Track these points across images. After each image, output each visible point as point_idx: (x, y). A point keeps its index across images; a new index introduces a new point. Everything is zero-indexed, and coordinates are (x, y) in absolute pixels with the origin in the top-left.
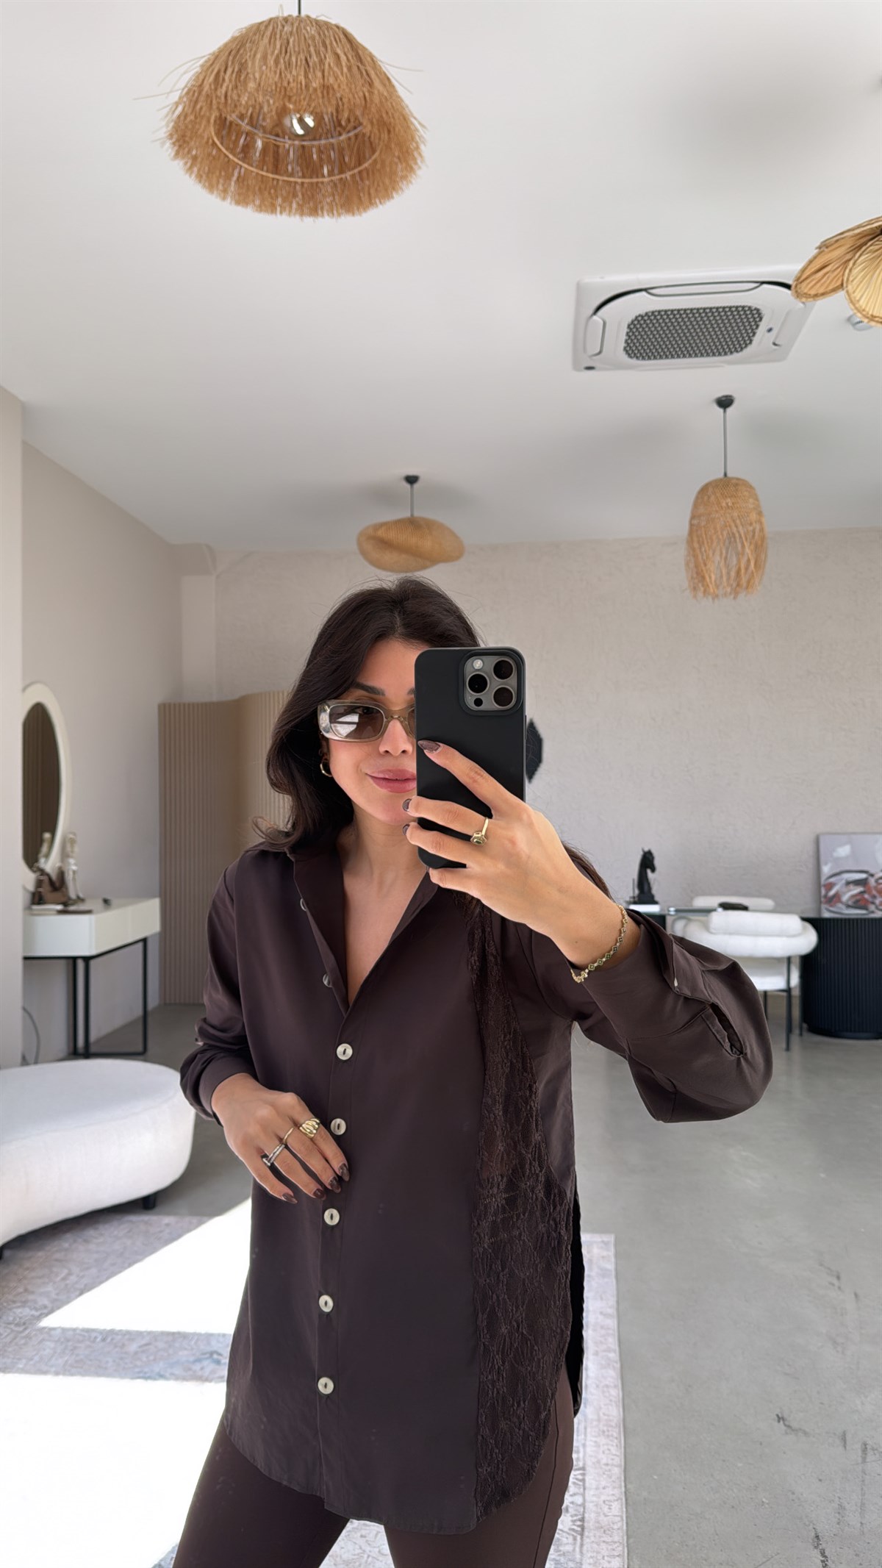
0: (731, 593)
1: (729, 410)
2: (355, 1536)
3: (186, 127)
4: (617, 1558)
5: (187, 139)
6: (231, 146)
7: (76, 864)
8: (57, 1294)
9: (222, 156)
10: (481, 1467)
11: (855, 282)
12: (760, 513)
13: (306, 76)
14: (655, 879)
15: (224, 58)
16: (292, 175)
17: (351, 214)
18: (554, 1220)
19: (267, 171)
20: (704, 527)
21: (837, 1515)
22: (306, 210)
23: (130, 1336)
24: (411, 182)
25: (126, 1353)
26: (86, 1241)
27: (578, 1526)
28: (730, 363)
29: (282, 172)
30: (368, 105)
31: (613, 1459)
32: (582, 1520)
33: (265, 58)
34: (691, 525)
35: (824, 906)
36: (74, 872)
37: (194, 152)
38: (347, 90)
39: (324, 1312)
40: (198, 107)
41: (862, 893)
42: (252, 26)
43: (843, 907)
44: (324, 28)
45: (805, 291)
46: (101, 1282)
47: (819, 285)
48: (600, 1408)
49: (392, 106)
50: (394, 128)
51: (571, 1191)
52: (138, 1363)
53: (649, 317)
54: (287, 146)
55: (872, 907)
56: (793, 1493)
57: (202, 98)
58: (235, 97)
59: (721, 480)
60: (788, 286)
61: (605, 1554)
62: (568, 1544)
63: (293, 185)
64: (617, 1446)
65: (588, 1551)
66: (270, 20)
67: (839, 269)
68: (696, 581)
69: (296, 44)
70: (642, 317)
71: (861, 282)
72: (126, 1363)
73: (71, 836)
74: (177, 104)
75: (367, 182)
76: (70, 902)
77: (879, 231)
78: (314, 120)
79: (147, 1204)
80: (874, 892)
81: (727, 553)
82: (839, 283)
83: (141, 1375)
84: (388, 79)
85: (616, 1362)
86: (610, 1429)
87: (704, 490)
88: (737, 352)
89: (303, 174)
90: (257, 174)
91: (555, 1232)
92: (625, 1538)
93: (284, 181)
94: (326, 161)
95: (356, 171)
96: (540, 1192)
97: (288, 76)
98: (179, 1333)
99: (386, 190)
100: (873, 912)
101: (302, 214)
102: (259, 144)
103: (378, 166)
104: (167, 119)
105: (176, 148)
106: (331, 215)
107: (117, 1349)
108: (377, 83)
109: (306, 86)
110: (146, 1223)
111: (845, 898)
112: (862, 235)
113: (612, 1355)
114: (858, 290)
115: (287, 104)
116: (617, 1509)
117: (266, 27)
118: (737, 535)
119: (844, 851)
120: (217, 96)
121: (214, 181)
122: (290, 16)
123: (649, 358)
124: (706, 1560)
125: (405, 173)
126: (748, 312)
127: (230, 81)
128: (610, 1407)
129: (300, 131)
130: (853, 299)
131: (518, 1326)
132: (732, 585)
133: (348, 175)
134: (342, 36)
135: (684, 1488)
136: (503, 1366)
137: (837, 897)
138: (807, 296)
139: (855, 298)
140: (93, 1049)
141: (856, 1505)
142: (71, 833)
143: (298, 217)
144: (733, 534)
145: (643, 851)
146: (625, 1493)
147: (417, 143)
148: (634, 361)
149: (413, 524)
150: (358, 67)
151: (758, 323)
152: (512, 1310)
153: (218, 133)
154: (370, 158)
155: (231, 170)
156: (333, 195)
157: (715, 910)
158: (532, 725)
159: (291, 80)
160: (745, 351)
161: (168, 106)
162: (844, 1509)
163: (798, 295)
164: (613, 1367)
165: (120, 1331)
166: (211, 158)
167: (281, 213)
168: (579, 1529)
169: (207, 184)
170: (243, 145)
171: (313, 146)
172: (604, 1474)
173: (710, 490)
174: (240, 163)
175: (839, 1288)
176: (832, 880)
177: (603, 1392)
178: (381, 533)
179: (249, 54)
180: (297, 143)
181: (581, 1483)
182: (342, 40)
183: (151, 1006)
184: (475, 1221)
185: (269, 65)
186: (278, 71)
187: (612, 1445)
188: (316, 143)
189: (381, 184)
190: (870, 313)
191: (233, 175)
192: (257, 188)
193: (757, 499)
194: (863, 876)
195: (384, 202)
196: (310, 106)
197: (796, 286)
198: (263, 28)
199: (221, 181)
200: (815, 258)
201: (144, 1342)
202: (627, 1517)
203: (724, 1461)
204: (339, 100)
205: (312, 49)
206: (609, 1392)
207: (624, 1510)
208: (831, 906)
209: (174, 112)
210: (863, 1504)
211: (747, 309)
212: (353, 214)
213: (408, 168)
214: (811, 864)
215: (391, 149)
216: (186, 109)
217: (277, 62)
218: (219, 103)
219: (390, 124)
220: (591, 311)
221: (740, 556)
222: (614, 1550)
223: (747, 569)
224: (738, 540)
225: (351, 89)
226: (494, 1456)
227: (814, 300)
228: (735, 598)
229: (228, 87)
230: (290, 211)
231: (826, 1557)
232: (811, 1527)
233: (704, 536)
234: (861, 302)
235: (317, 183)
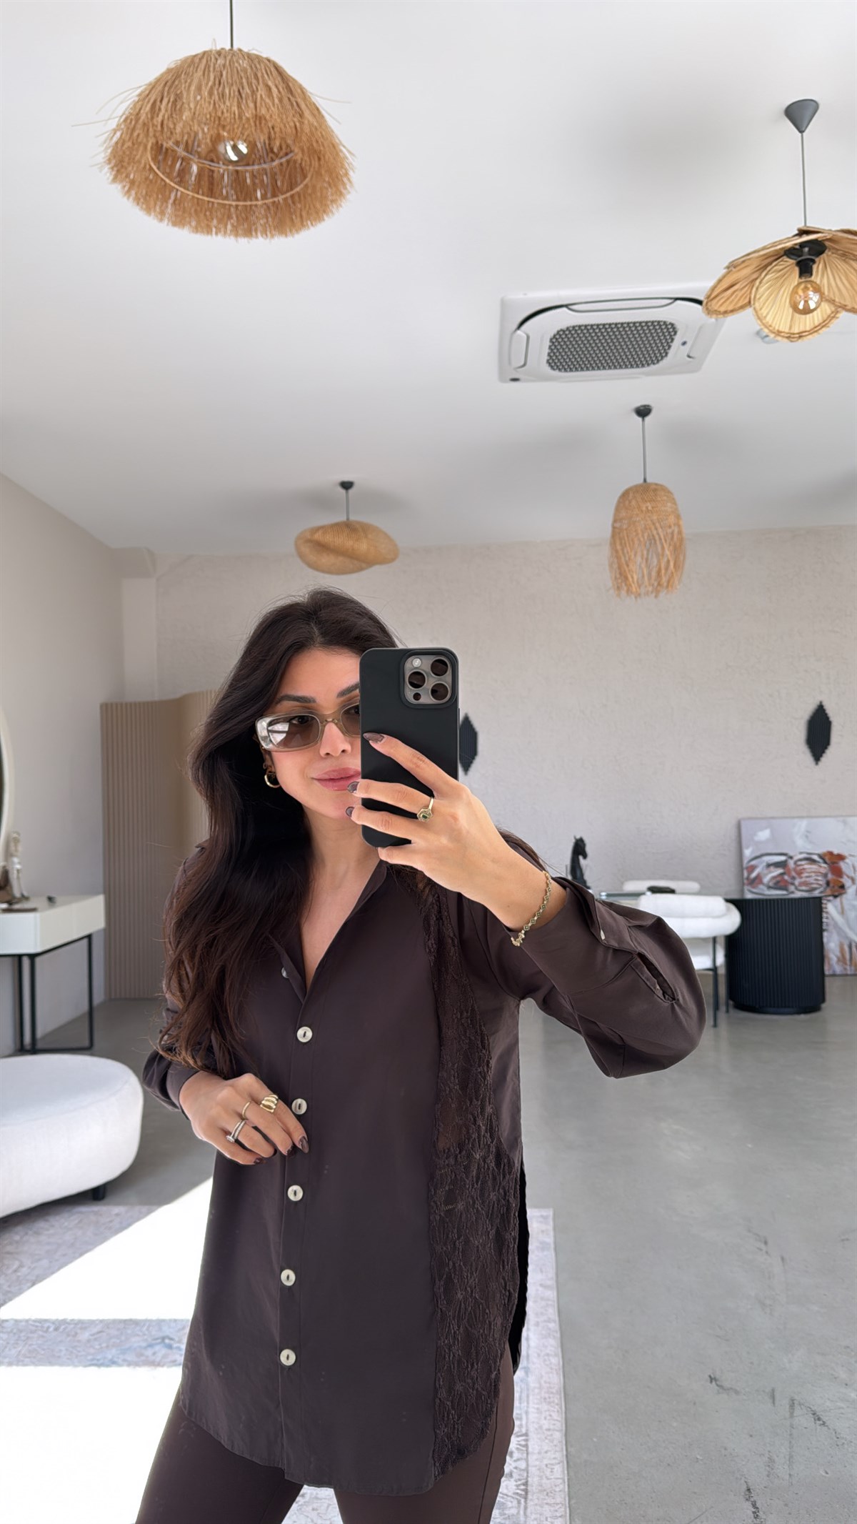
0: (652, 592)
1: (647, 419)
2: (307, 1509)
3: (124, 153)
4: (560, 1519)
5: (125, 164)
6: (168, 170)
7: (19, 863)
8: (9, 1286)
9: (159, 181)
10: (439, 1429)
11: (761, 300)
12: (678, 517)
13: (239, 107)
14: (587, 866)
15: (160, 88)
16: (226, 198)
17: (284, 235)
18: (504, 1188)
19: (203, 195)
20: (626, 529)
21: (767, 1468)
22: (240, 232)
23: (82, 1325)
24: (341, 206)
25: (79, 1341)
26: (37, 1233)
27: (523, 1490)
28: (648, 374)
29: (217, 195)
30: (299, 134)
31: (554, 1425)
32: (526, 1484)
33: (199, 89)
34: (614, 528)
35: (746, 888)
36: (18, 871)
37: (132, 176)
38: (279, 120)
39: (286, 1286)
40: (135, 134)
41: (782, 874)
42: (187, 59)
43: (765, 888)
44: (256, 61)
45: (716, 308)
46: (53, 1273)
47: (728, 302)
48: (542, 1377)
49: (322, 136)
50: (324, 157)
51: (518, 1160)
52: (92, 1351)
53: (570, 331)
54: (221, 171)
55: (792, 888)
56: (725, 1449)
57: (139, 125)
58: (172, 126)
59: (641, 486)
60: (699, 302)
61: (548, 1516)
62: (512, 1507)
63: (227, 207)
64: (558, 1411)
65: (531, 1513)
66: (205, 53)
67: (746, 288)
68: (620, 581)
69: (229, 76)
70: (564, 331)
71: (768, 299)
72: (79, 1352)
73: (15, 835)
74: (115, 131)
75: (299, 206)
76: (16, 900)
77: (782, 253)
78: (247, 147)
79: (96, 1195)
80: (793, 874)
81: (648, 554)
82: (747, 300)
83: (95, 1362)
84: (318, 109)
85: (557, 1332)
86: (551, 1396)
87: (625, 495)
88: (654, 364)
89: (237, 197)
90: (193, 197)
91: (504, 1200)
92: (567, 1499)
93: (218, 203)
94: (259, 185)
95: (288, 195)
96: (491, 1162)
97: (222, 106)
98: (131, 1320)
99: (317, 213)
100: (793, 893)
101: (237, 235)
102: (195, 168)
103: (310, 191)
104: (105, 145)
105: (114, 173)
106: (264, 236)
107: (69, 1338)
108: (307, 114)
109: (239, 115)
110: (96, 1213)
111: (766, 880)
112: (767, 256)
113: (552, 1325)
114: (765, 307)
115: (221, 132)
116: (559, 1471)
117: (201, 59)
118: (657, 537)
119: (764, 835)
120: (153, 125)
121: (152, 203)
122: (222, 49)
123: (571, 370)
124: (643, 1517)
125: (334, 197)
126: (663, 327)
127: (166, 111)
128: (551, 1375)
129: (234, 158)
130: (760, 316)
131: (472, 1292)
132: (653, 585)
133: (281, 198)
134: (273, 69)
135: (622, 1449)
136: (458, 1330)
137: (758, 879)
138: (717, 313)
139: (762, 314)
140: (39, 1045)
141: (785, 1457)
142: (14, 832)
143: (232, 238)
144: (653, 536)
145: (575, 838)
146: (567, 1456)
147: (346, 169)
148: (557, 373)
149: (349, 527)
150: (289, 99)
151: (673, 337)
152: (467, 1276)
153: (155, 159)
154: (301, 182)
155: (167, 193)
156: (267, 218)
157: (644, 894)
158: (467, 719)
159: (225, 111)
160: (661, 363)
161: (105, 133)
162: (774, 1462)
163: (709, 312)
164: (554, 1336)
165: (72, 1320)
166: (148, 182)
167: (216, 234)
168: (523, 1493)
169: (144, 206)
170: (179, 170)
171: (247, 171)
172: (546, 1438)
173: (631, 495)
174: (176, 187)
175: (767, 1252)
176: (753, 863)
177: (545, 1360)
178: (318, 536)
179: (183, 86)
180: (230, 167)
181: (524, 1449)
182: (273, 73)
183: (96, 1001)
184: (433, 1190)
185: (203, 96)
186: (212, 102)
187: (554, 1411)
188: (249, 168)
189: (312, 206)
190: (777, 328)
191: (169, 198)
192: (193, 210)
193: (675, 503)
194: (783, 858)
195: (316, 225)
196: (243, 135)
197: (707, 303)
198: (197, 60)
199: (159, 203)
200: (724, 277)
201: (95, 1330)
202: (568, 1479)
203: (660, 1421)
204: (271, 130)
205: (244, 80)
206: (549, 1360)
207: (566, 1472)
208: (754, 887)
209: (112, 138)
210: (791, 1457)
211: (662, 323)
212: (286, 236)
213: (338, 193)
214: (733, 846)
215: (321, 175)
216: (123, 136)
217: (211, 94)
218: (155, 131)
219: (320, 151)
220: (515, 326)
221: (661, 557)
222: (556, 1511)
223: (667, 569)
224: (658, 542)
225: (282, 120)
226: (451, 1417)
227: (724, 317)
228: (656, 597)
229: (164, 116)
230: (225, 233)
231: (757, 1508)
232: (743, 1481)
233: (626, 538)
234: (768, 318)
235: (251, 206)
